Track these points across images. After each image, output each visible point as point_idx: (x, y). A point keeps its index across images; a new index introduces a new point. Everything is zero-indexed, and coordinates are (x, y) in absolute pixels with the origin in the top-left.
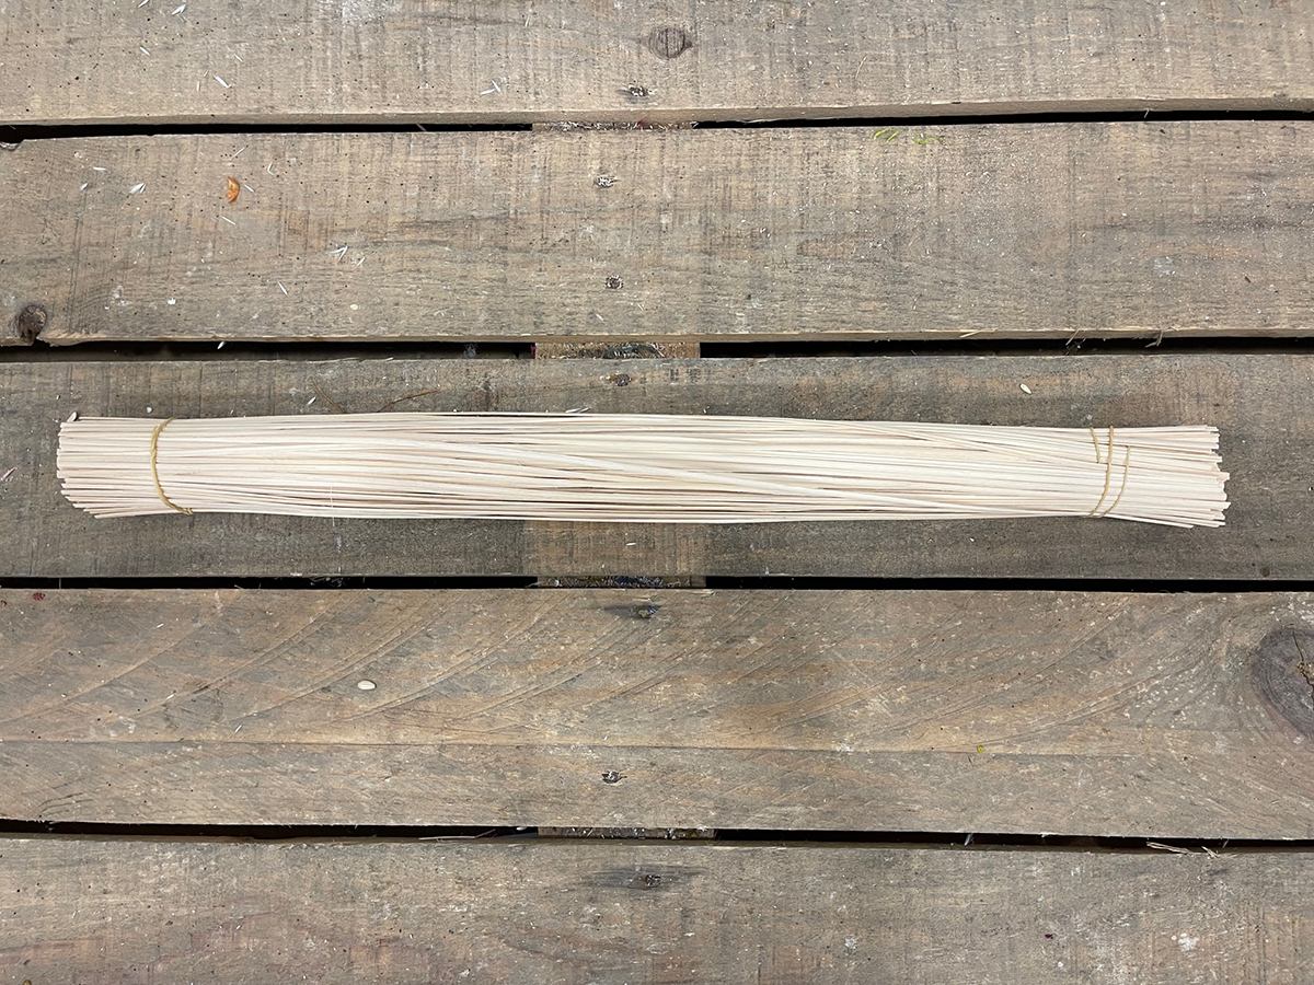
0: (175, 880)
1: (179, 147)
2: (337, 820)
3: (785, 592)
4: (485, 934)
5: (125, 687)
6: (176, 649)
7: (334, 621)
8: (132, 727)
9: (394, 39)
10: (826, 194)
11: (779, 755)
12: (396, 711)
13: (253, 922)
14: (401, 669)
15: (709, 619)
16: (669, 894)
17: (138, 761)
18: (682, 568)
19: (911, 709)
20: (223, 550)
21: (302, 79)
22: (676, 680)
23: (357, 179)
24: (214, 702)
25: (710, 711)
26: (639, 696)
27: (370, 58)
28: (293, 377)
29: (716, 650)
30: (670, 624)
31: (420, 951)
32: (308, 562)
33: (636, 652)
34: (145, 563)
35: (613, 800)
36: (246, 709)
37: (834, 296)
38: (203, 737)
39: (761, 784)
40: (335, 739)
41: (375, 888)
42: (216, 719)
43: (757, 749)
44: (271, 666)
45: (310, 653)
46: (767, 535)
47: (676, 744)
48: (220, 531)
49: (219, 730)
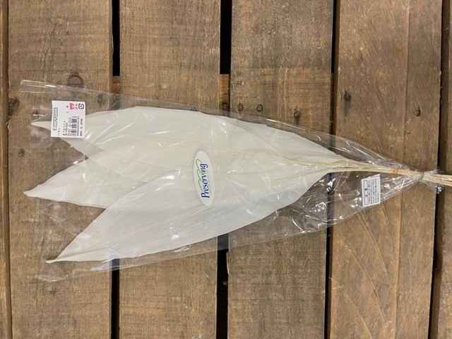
1: (125, 315)
2: (432, 232)
3: (340, 33)
5: (373, 327)
6: (357, 305)
7: (346, 236)
8: (390, 322)
11: (411, 38)
15: (351, 68)
17: (404, 318)
18: (328, 80)
20: (314, 286)
22: (377, 83)
24: (381, 287)
26: (384, 100)
29: (365, 65)
30: (353, 87)
34: (319, 320)
35: (428, 112)
36: (384, 273)
37: (202, 8)
38: (396, 291)
40: (398, 235)
42: (388, 286)
43: (408, 48)
44: (366, 263)
46: (314, 41)
47: (406, 84)
48: (306, 287)
49: (393, 284)
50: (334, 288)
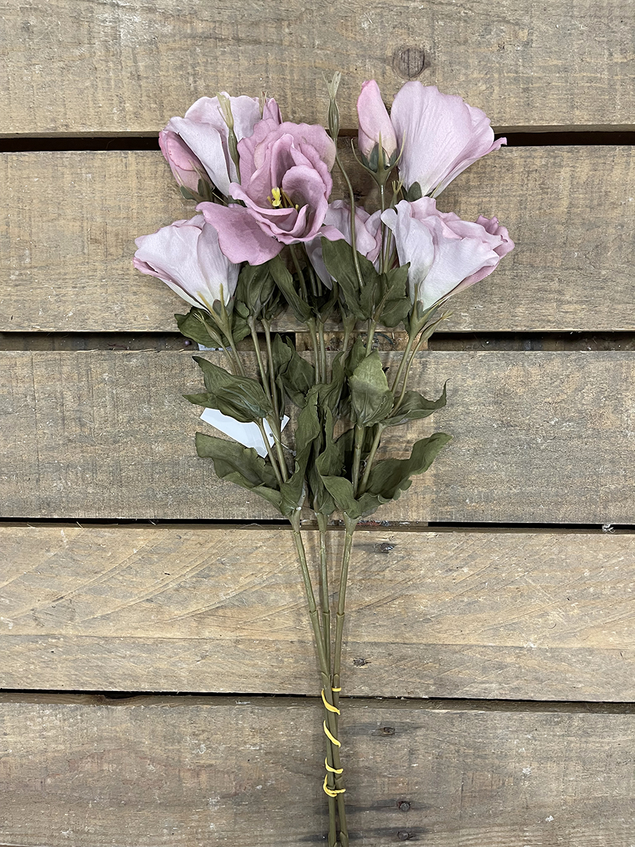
0: (54, 727)
2: (164, 689)
3: (491, 537)
4: (272, 763)
6: (37, 570)
7: (151, 552)
8: (11, 625)
9: (167, 60)
10: (540, 209)
11: (483, 650)
12: (202, 616)
13: (111, 754)
14: (204, 587)
15: (433, 554)
16: (399, 740)
17: (18, 648)
18: (413, 517)
19: (580, 619)
20: (64, 499)
21: (90, 99)
22: (408, 596)
23: (144, 193)
24: (69, 608)
25: (432, 619)
26: (380, 608)
27: (147, 78)
28: (105, 364)
29: (439, 576)
30: (403, 557)
31: (227, 773)
32: (129, 509)
33: (378, 577)
34: (6, 509)
35: (361, 678)
36: (92, 613)
38: (64, 632)
39: (468, 668)
40: (158, 635)
41: (194, 734)
42: (71, 619)
43: (466, 645)
44: (108, 583)
45: (136, 575)
46: (480, 492)
47: (407, 641)
48: (60, 485)
49: (74, 627)
50: (63, 532)
